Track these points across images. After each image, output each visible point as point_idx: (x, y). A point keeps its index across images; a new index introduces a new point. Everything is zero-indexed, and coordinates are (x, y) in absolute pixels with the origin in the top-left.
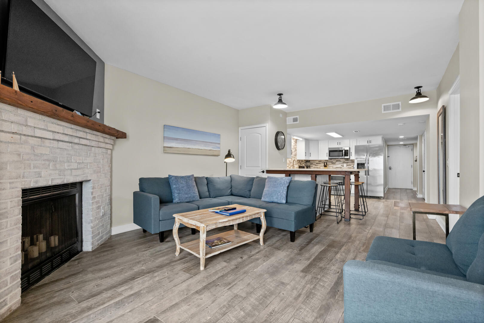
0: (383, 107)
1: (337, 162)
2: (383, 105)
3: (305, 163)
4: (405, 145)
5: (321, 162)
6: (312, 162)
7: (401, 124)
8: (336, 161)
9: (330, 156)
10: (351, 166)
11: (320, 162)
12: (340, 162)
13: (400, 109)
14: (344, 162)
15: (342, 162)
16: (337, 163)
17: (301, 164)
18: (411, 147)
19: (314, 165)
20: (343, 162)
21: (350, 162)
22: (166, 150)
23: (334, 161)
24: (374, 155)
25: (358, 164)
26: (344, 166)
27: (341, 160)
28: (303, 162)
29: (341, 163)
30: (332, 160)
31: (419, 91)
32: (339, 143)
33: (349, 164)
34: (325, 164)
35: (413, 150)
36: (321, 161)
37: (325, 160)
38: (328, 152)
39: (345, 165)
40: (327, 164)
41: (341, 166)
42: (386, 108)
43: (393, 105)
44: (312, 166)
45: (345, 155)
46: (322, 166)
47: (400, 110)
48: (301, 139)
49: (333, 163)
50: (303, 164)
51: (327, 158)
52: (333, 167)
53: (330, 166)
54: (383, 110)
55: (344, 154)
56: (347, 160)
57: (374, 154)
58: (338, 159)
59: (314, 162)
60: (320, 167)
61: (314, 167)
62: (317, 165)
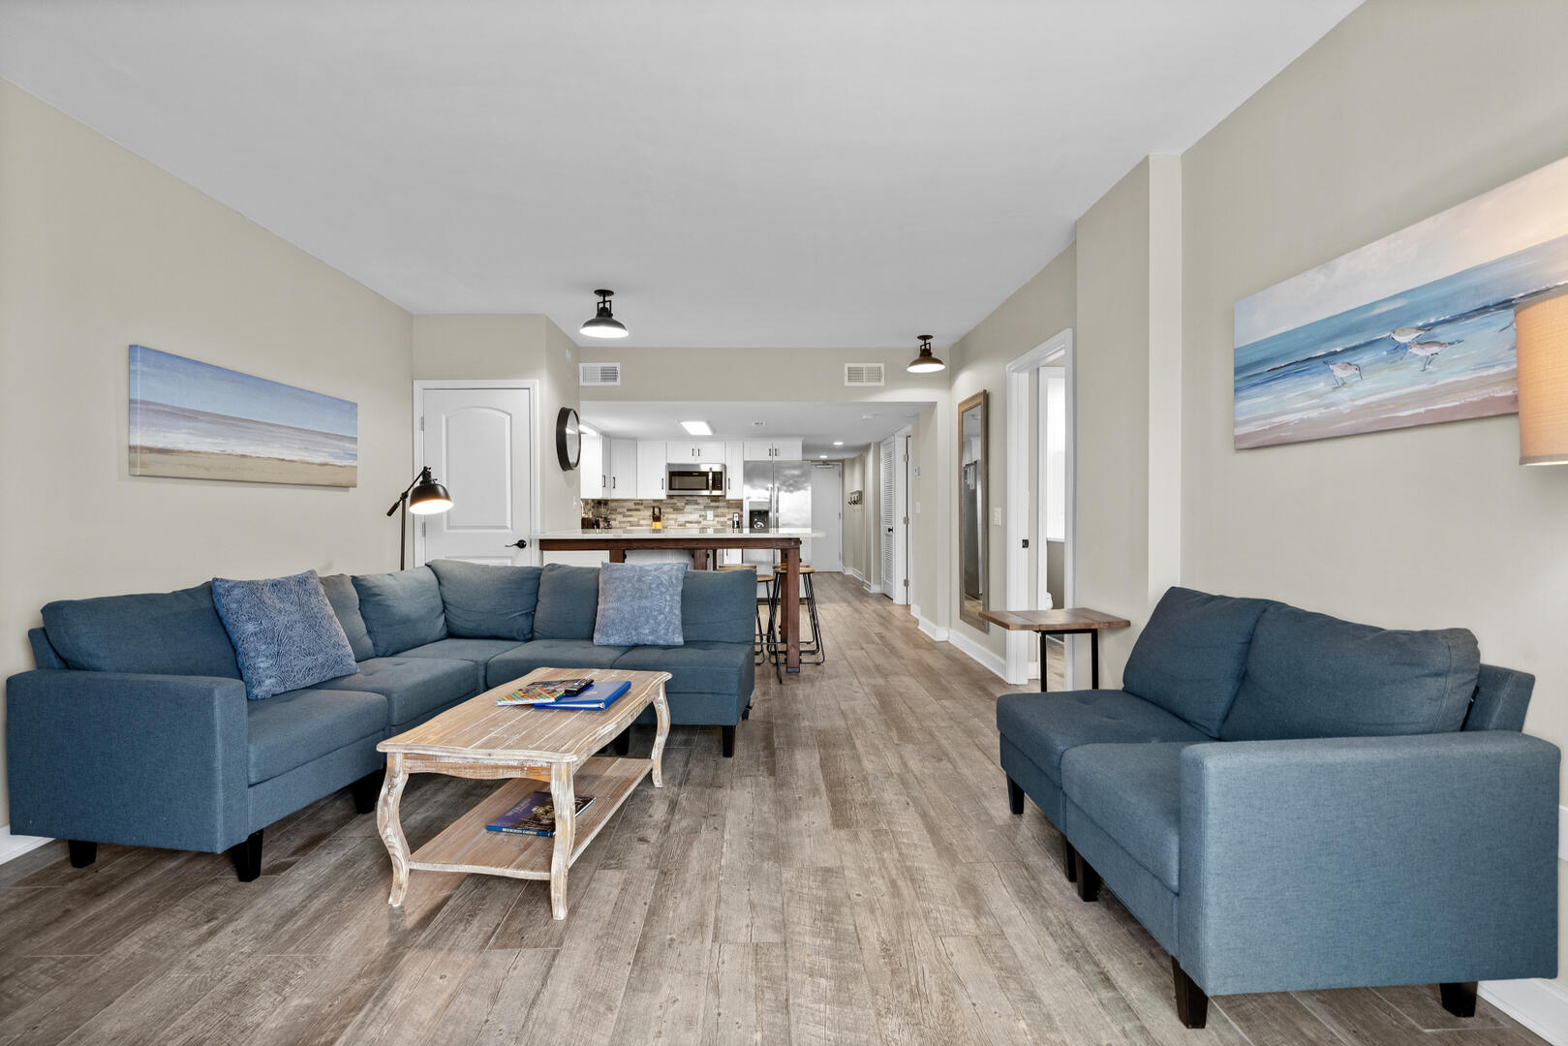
0: (846, 372)
1: (687, 507)
2: (847, 365)
4: (825, 462)
5: (642, 507)
6: (614, 504)
7: (869, 417)
8: (686, 504)
9: (671, 488)
10: (725, 516)
11: (637, 507)
12: (696, 506)
13: (883, 380)
14: (707, 507)
15: (702, 507)
16: (689, 508)
18: (837, 469)
19: (620, 513)
21: (724, 507)
22: (145, 462)
23: (680, 504)
24: (792, 489)
25: (752, 513)
27: (700, 500)
28: (588, 507)
29: (700, 510)
30: (677, 501)
31: (928, 347)
32: (696, 453)
33: (719, 510)
34: (656, 510)
35: (842, 475)
36: (642, 504)
37: (655, 501)
38: (664, 475)
39: (710, 514)
40: (662, 512)
41: (700, 516)
42: (855, 374)
43: (869, 370)
44: (613, 516)
45: (715, 487)
46: (645, 519)
47: (882, 383)
48: (594, 433)
49: (677, 510)
51: (661, 494)
52: (676, 520)
53: (668, 519)
54: (846, 378)
55: (710, 482)
56: (716, 501)
57: (791, 485)
58: (690, 498)
59: (620, 504)
60: (639, 520)
61: (620, 522)
62: (630, 513)
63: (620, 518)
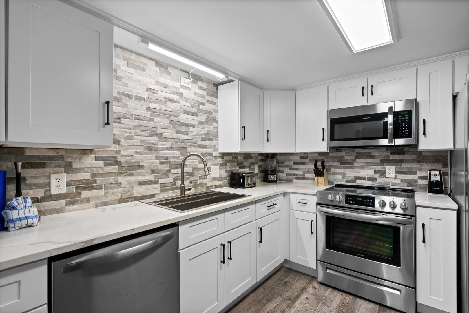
1: (357, 160)
3: (260, 163)
5: (306, 160)
8: (357, 157)
9: (332, 138)
11: (303, 160)
12: (370, 160)
14: (385, 162)
15: (378, 161)
16: (360, 162)
17: (242, 167)
19: (287, 166)
20: (382, 161)
21: (413, 161)
23: (349, 157)
26: (387, 175)
27: (375, 153)
28: (250, 161)
29: (376, 164)
30: (342, 154)
32: (368, 91)
33: (405, 165)
34: (319, 164)
36: (307, 157)
38: (325, 124)
39: (390, 170)
40: (327, 165)
41: (375, 172)
44: (281, 169)
45: (398, 134)
46: (309, 173)
49: (346, 164)
50: (253, 164)
51: (323, 147)
52: (344, 175)
53: (335, 174)
55: (391, 128)
56: (398, 153)
58: (361, 150)
59: (287, 157)
60: (304, 173)
61: (287, 175)
62: (296, 166)
63: (287, 170)
